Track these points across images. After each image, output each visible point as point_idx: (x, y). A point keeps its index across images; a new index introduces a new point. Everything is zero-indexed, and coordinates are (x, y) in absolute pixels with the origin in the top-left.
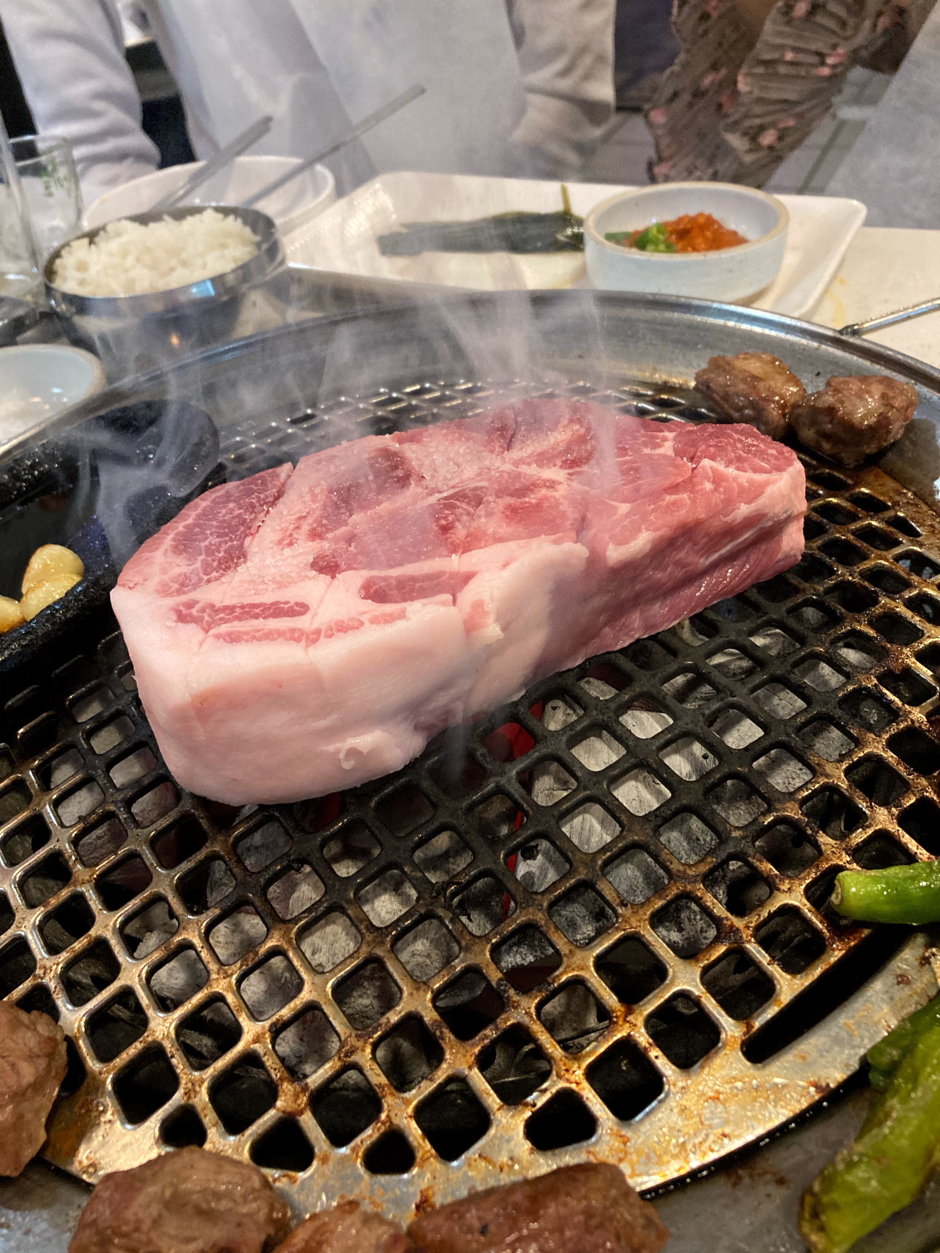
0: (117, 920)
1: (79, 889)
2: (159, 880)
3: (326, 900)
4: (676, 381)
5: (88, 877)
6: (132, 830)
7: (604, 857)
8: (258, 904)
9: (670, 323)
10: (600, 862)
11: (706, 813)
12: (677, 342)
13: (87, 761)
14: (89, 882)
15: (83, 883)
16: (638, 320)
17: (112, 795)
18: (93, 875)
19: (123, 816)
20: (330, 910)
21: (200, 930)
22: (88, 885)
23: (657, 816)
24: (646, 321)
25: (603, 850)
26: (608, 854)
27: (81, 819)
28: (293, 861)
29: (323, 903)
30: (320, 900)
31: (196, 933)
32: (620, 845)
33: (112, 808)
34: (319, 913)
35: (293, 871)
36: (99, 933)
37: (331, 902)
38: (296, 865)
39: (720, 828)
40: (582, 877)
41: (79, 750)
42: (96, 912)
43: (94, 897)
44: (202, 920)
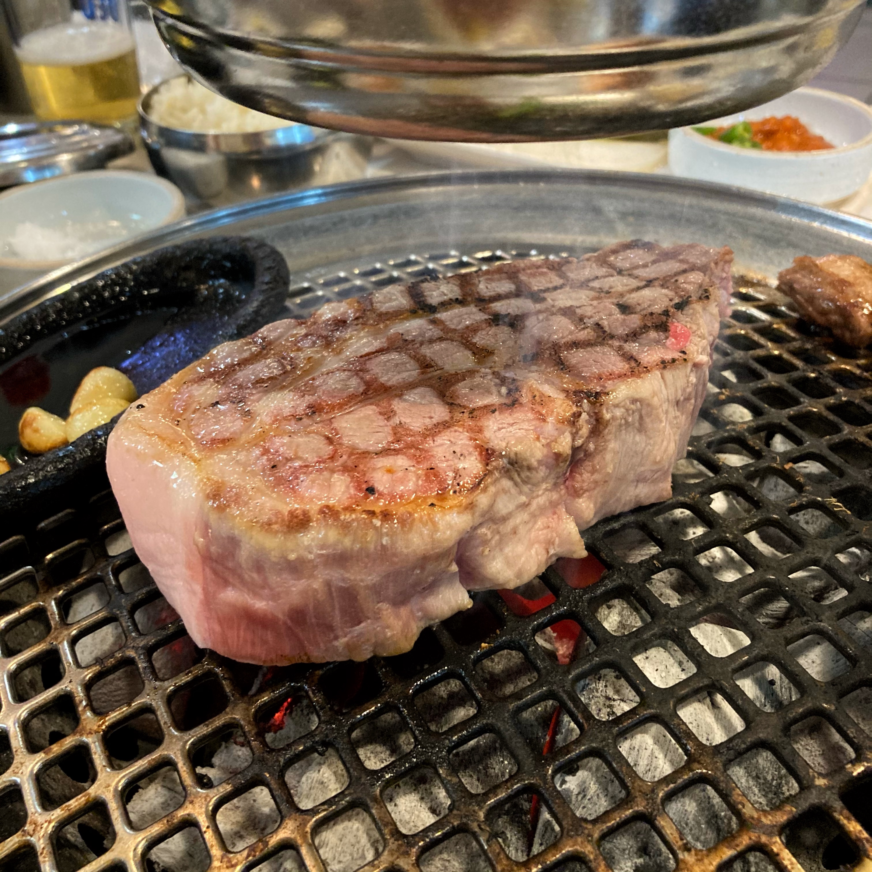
0: (119, 781)
1: (84, 739)
2: (171, 742)
3: (350, 794)
4: (755, 275)
5: (95, 728)
6: (150, 681)
7: (666, 789)
8: (274, 786)
9: (752, 218)
10: (661, 795)
11: (785, 753)
12: (759, 237)
13: (113, 599)
14: (97, 732)
15: (90, 733)
16: (719, 212)
17: (134, 639)
18: (101, 725)
19: (141, 665)
20: (352, 806)
21: (207, 806)
22: (94, 735)
23: (729, 749)
24: (726, 213)
25: (666, 780)
26: (672, 786)
27: (98, 661)
28: (317, 742)
29: (346, 796)
30: (342, 793)
31: (204, 810)
32: (686, 777)
33: (131, 653)
34: (341, 807)
35: (316, 755)
36: (99, 792)
37: (355, 796)
38: (320, 749)
39: (802, 773)
40: (641, 808)
41: (106, 586)
42: (99, 768)
43: (99, 750)
44: (211, 795)
